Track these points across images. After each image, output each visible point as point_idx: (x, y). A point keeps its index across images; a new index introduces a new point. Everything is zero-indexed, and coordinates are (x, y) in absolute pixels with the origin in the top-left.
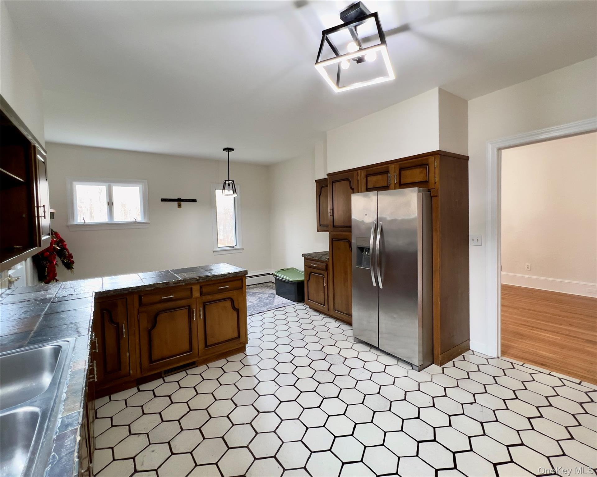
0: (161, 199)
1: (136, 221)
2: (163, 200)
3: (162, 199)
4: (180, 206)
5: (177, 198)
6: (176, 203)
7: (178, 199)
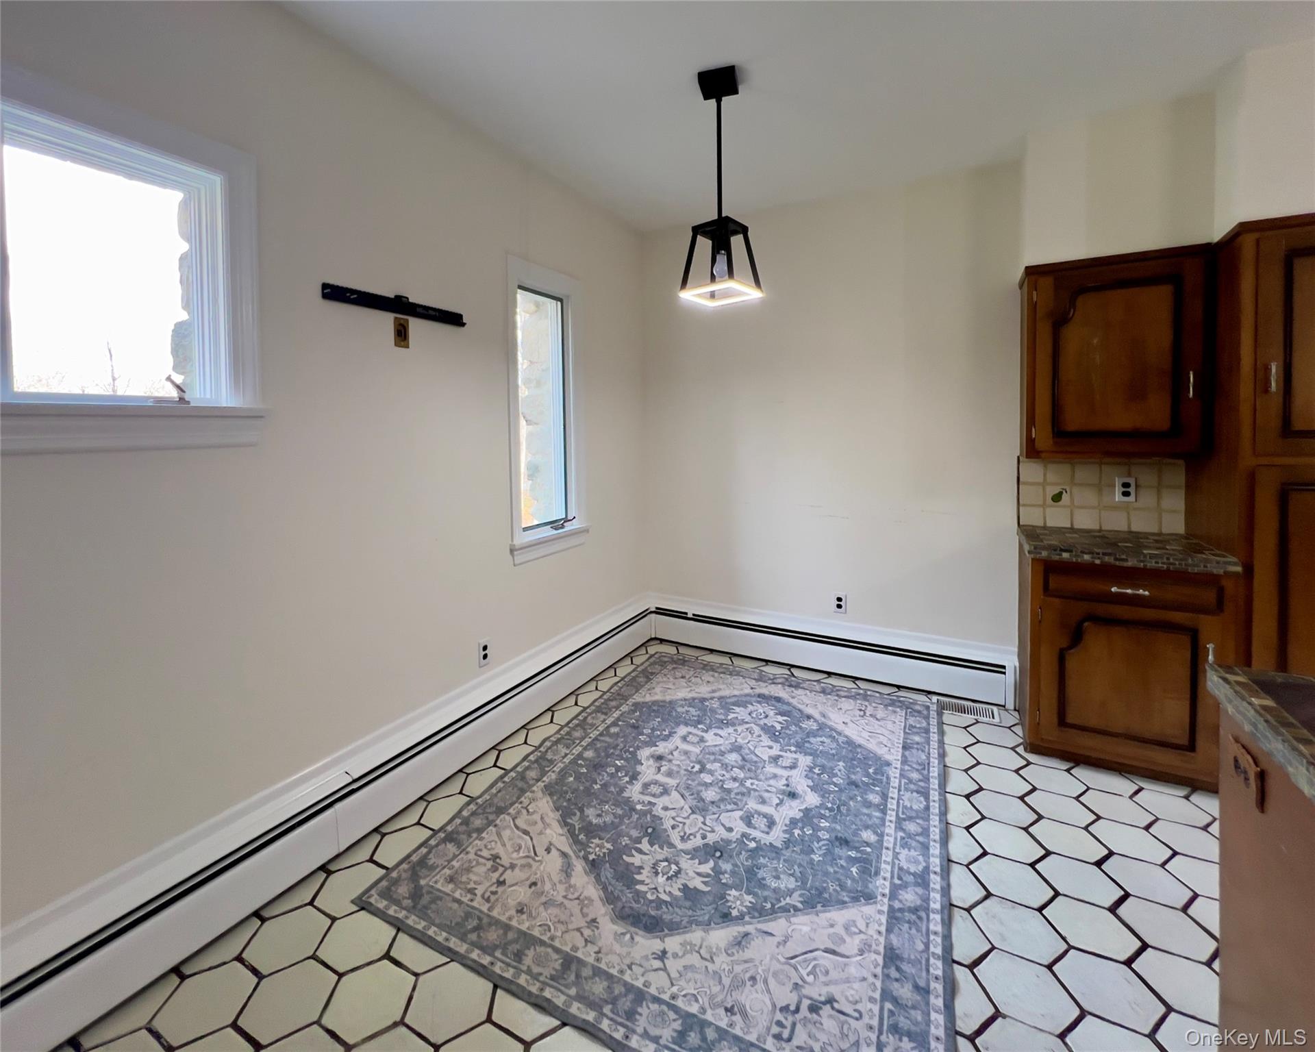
0: (321, 283)
1: (181, 399)
2: (333, 293)
3: (325, 286)
4: (402, 335)
5: (392, 296)
6: (386, 321)
7: (398, 298)
